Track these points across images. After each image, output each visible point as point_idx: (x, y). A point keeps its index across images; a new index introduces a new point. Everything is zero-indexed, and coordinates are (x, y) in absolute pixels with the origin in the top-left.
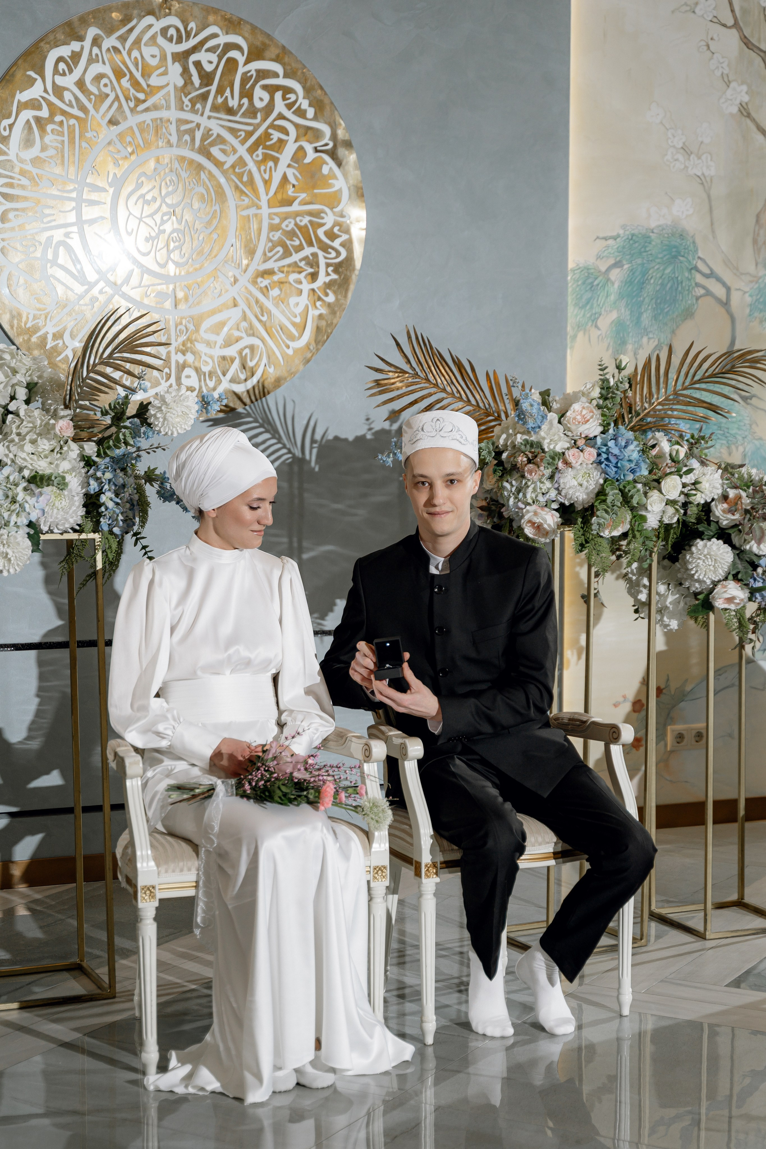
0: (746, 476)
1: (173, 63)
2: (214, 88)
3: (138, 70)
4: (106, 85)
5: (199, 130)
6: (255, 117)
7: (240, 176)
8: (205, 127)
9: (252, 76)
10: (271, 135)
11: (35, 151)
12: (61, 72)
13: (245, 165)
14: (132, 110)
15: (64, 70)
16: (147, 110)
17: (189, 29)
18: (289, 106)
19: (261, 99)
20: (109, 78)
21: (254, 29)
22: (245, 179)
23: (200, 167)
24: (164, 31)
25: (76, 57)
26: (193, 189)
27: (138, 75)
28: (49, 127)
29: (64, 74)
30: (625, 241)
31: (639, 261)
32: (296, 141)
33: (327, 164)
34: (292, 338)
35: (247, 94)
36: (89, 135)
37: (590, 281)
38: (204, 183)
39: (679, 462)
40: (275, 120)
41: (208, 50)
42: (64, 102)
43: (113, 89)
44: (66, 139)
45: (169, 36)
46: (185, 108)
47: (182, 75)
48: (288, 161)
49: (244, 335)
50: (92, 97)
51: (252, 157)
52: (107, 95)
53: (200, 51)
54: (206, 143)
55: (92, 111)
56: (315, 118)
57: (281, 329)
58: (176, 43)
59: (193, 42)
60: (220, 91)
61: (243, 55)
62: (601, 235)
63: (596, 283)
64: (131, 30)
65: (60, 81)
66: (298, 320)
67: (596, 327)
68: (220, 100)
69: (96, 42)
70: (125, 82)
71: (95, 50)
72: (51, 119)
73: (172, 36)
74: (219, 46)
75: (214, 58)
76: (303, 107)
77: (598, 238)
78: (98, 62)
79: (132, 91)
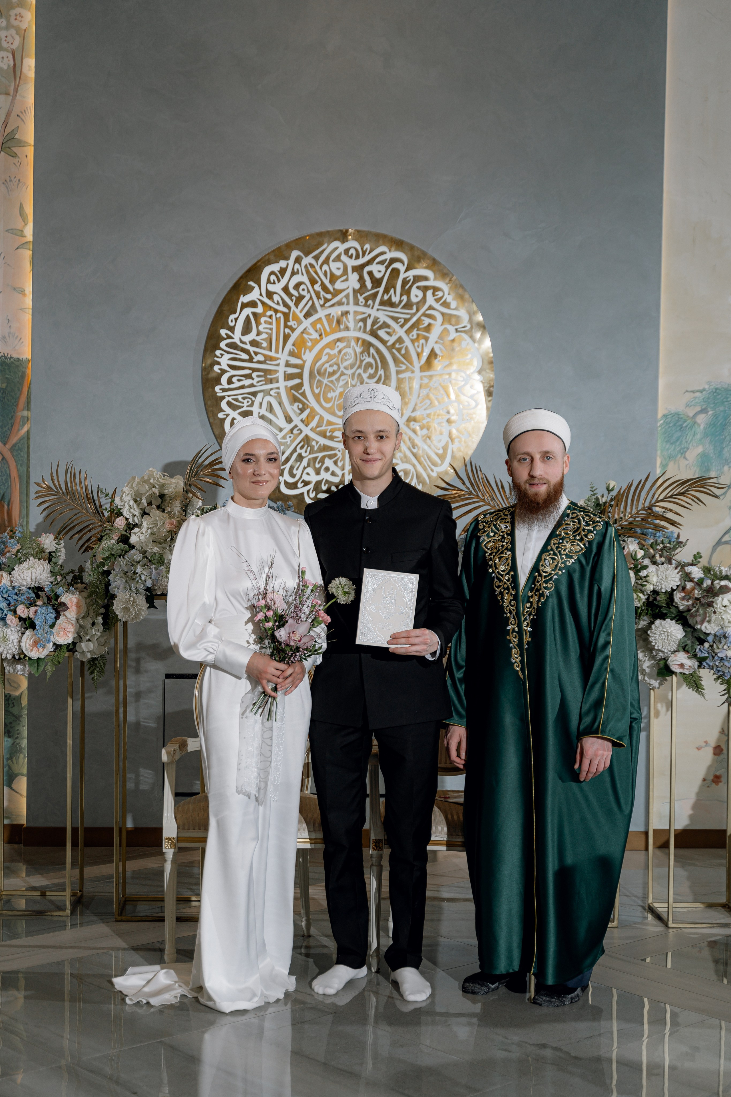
0: (718, 573)
1: (353, 272)
2: (381, 289)
3: (326, 278)
4: (303, 290)
5: (370, 318)
6: (411, 309)
7: (399, 350)
8: (375, 317)
9: (409, 281)
10: (424, 320)
11: (252, 336)
12: (272, 281)
13: (403, 342)
14: (322, 306)
15: (274, 281)
16: (333, 305)
17: (364, 249)
18: (437, 300)
19: (417, 296)
20: (305, 284)
21: (412, 248)
22: (403, 352)
23: (370, 344)
24: (346, 251)
25: (283, 271)
26: (365, 359)
27: (327, 282)
28: (263, 320)
29: (274, 283)
30: (710, 393)
31: (722, 408)
32: (442, 325)
33: (465, 340)
34: (435, 465)
35: (406, 292)
36: (291, 323)
37: (680, 423)
38: (373, 355)
39: (637, 560)
40: (427, 310)
41: (378, 263)
42: (274, 302)
43: (309, 292)
44: (274, 327)
45: (350, 254)
46: (360, 303)
47: (359, 281)
48: (436, 339)
49: (399, 462)
50: (294, 298)
51: (408, 336)
52: (304, 297)
53: (372, 264)
54: (375, 327)
55: (293, 308)
56: (456, 309)
57: (428, 458)
58: (355, 259)
59: (367, 258)
60: (386, 291)
61: (404, 265)
62: (690, 389)
63: (685, 425)
64: (322, 252)
65: (271, 288)
66: (441, 452)
67: (685, 458)
68: (386, 297)
69: (298, 260)
70: (317, 287)
71: (297, 266)
72: (264, 314)
73: (352, 255)
74: (386, 260)
75: (382, 268)
76: (448, 301)
77: (687, 391)
78: (299, 274)
79: (322, 293)
